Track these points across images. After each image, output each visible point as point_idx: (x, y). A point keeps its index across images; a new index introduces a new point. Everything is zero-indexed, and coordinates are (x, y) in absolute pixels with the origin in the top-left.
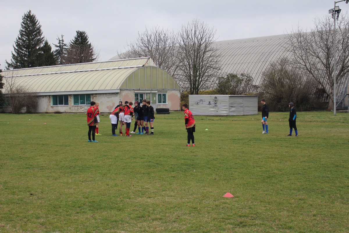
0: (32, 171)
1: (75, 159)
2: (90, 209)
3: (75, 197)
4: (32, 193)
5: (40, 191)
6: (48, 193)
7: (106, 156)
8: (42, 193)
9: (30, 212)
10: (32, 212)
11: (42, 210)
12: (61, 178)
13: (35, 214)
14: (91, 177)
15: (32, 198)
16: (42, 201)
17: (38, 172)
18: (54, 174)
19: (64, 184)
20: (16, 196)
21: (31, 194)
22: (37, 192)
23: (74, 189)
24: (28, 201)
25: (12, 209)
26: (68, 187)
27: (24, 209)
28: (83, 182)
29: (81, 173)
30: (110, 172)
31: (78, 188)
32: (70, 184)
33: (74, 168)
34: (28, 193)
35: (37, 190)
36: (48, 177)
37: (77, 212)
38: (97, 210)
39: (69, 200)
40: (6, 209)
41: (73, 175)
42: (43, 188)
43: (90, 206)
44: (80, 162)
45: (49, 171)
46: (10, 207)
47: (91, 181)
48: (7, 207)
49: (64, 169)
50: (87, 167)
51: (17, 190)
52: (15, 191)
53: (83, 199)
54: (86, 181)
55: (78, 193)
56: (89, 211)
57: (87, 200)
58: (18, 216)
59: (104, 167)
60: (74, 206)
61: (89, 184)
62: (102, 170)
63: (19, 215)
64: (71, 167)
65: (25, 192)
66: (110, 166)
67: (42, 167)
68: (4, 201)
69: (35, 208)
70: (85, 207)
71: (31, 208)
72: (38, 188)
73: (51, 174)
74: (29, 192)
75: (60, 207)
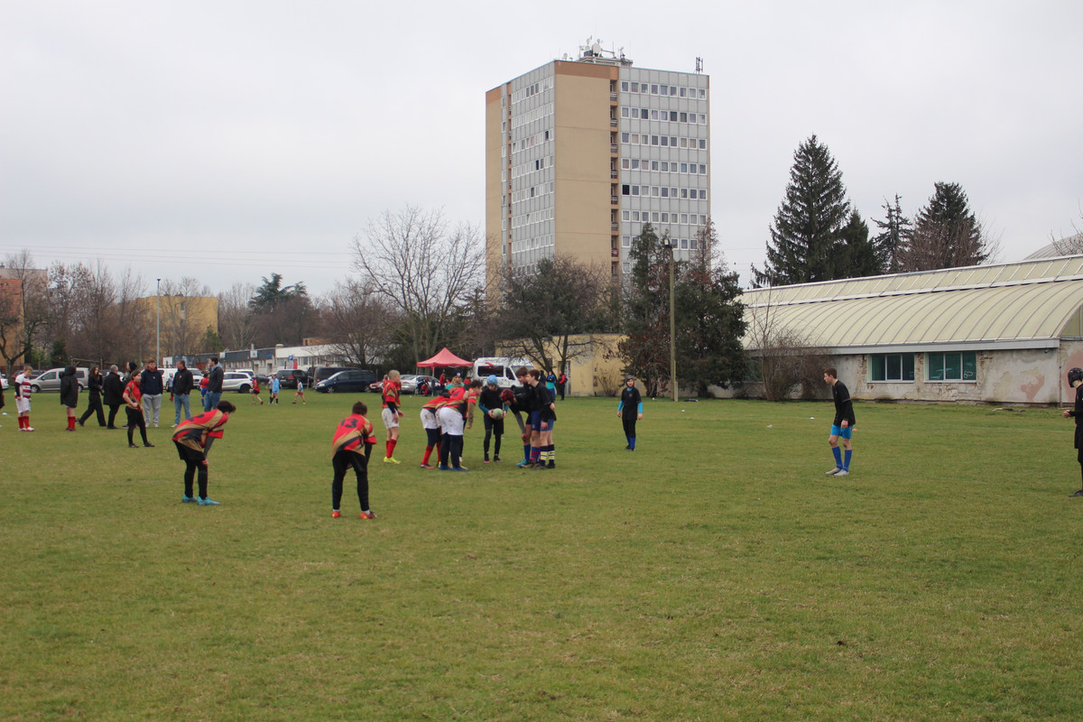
0: (835, 569)
1: (955, 538)
2: (1025, 708)
3: (973, 663)
4: (842, 637)
5: (865, 633)
6: (887, 644)
7: (1044, 532)
8: (872, 640)
9: (845, 704)
10: (850, 703)
11: (879, 699)
12: (920, 597)
13: (859, 712)
14: (1010, 598)
15: (844, 656)
16: (874, 668)
17: (852, 572)
18: (896, 581)
19: (933, 618)
20: (797, 645)
21: (840, 643)
22: (855, 636)
23: (963, 635)
24: (833, 665)
25: (789, 688)
26: (946, 626)
27: (824, 689)
28: (985, 612)
29: (978, 585)
30: (1064, 587)
31: (977, 634)
32: (949, 617)
33: (954, 565)
34: (831, 639)
35: (856, 629)
36: (881, 589)
37: (987, 717)
38: (1051, 715)
39: (955, 669)
40: (773, 686)
41: (954, 589)
42: (871, 624)
43: (1024, 700)
44: (971, 550)
45: (884, 573)
46: (784, 681)
47: (1010, 612)
48: (776, 678)
49: (925, 567)
50: (993, 566)
51: (798, 624)
52: (792, 627)
53: (998, 673)
54: (995, 610)
55: (979, 648)
56: (1023, 717)
57: (1009, 676)
58: (808, 714)
59: (1045, 568)
60: (973, 695)
61: (1007, 621)
62: (1040, 577)
63: (811, 708)
64: (943, 561)
65: (821, 634)
66: (1061, 564)
67: (862, 557)
68: (765, 660)
69: (856, 689)
70: (1008, 700)
71: (844, 687)
72: (857, 624)
73: (889, 581)
74: (832, 634)
75: (931, 695)
